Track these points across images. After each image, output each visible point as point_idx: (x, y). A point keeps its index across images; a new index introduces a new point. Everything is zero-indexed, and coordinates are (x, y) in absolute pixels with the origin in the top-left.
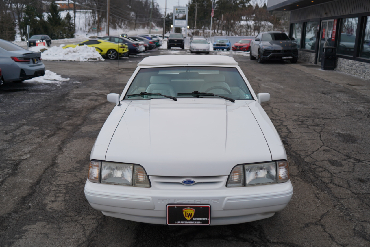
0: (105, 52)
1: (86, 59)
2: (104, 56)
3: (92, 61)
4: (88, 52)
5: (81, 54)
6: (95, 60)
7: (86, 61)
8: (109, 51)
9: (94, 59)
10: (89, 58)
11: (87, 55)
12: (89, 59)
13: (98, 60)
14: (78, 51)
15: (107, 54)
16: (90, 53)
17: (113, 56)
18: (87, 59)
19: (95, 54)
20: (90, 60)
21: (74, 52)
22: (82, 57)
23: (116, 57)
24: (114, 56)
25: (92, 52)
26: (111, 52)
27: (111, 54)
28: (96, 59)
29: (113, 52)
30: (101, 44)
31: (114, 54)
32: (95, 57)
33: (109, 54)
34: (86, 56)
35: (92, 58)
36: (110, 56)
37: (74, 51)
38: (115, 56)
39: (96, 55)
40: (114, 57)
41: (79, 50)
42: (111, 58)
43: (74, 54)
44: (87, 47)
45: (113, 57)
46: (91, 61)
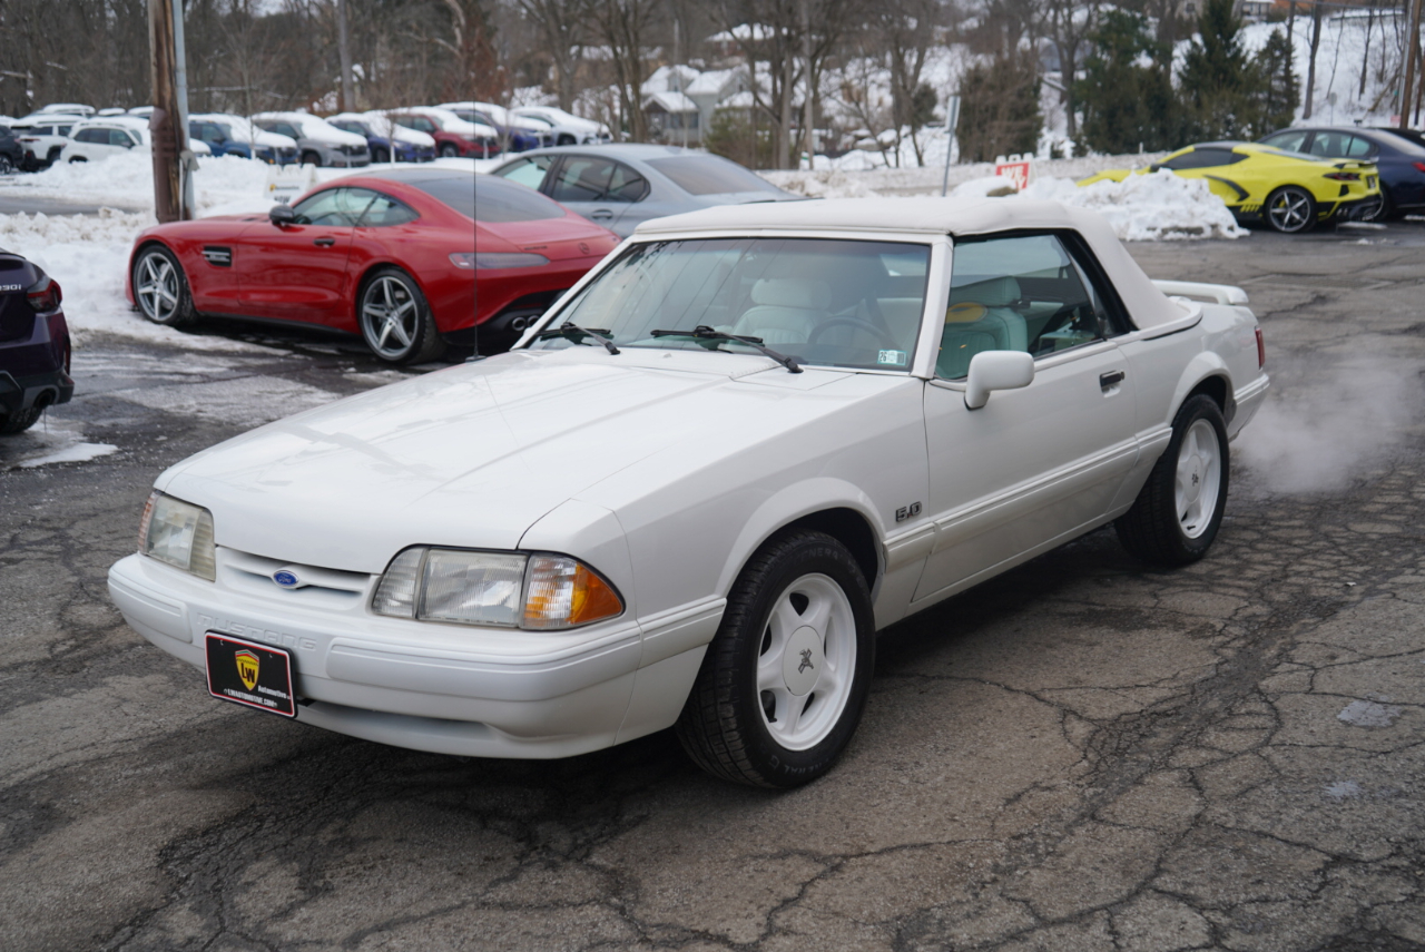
0: (1257, 198)
1: (1154, 229)
2: (1244, 219)
3: (1179, 241)
4: (1168, 200)
5: (1137, 211)
6: (1193, 236)
7: (1149, 241)
8: (1274, 196)
9: (1189, 231)
10: (1167, 224)
11: (1162, 214)
12: (1165, 231)
13: (1208, 233)
14: (1129, 198)
15: (1264, 208)
16: (1175, 206)
17: (1292, 218)
18: (1159, 232)
19: (1198, 208)
20: (1171, 235)
21: (1112, 199)
22: (1140, 221)
23: (1304, 222)
24: (1297, 216)
25: (1189, 199)
26: (1287, 200)
27: (1285, 206)
28: (1198, 231)
29: (1293, 198)
30: (1244, 163)
31: (1299, 210)
32: (1196, 224)
33: (1278, 211)
34: (1155, 219)
35: (1183, 225)
36: (1280, 217)
37: (1113, 194)
38: (1303, 216)
39: (1203, 214)
40: (1299, 222)
41: (1134, 191)
42: (1283, 228)
43: (1111, 208)
44: (1167, 179)
45: (1292, 222)
46: (1172, 241)
